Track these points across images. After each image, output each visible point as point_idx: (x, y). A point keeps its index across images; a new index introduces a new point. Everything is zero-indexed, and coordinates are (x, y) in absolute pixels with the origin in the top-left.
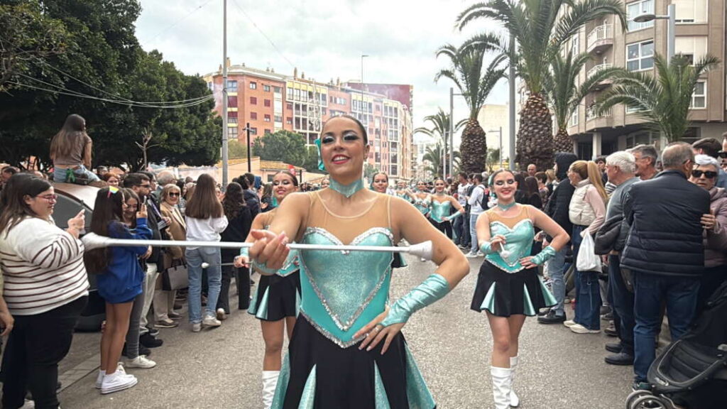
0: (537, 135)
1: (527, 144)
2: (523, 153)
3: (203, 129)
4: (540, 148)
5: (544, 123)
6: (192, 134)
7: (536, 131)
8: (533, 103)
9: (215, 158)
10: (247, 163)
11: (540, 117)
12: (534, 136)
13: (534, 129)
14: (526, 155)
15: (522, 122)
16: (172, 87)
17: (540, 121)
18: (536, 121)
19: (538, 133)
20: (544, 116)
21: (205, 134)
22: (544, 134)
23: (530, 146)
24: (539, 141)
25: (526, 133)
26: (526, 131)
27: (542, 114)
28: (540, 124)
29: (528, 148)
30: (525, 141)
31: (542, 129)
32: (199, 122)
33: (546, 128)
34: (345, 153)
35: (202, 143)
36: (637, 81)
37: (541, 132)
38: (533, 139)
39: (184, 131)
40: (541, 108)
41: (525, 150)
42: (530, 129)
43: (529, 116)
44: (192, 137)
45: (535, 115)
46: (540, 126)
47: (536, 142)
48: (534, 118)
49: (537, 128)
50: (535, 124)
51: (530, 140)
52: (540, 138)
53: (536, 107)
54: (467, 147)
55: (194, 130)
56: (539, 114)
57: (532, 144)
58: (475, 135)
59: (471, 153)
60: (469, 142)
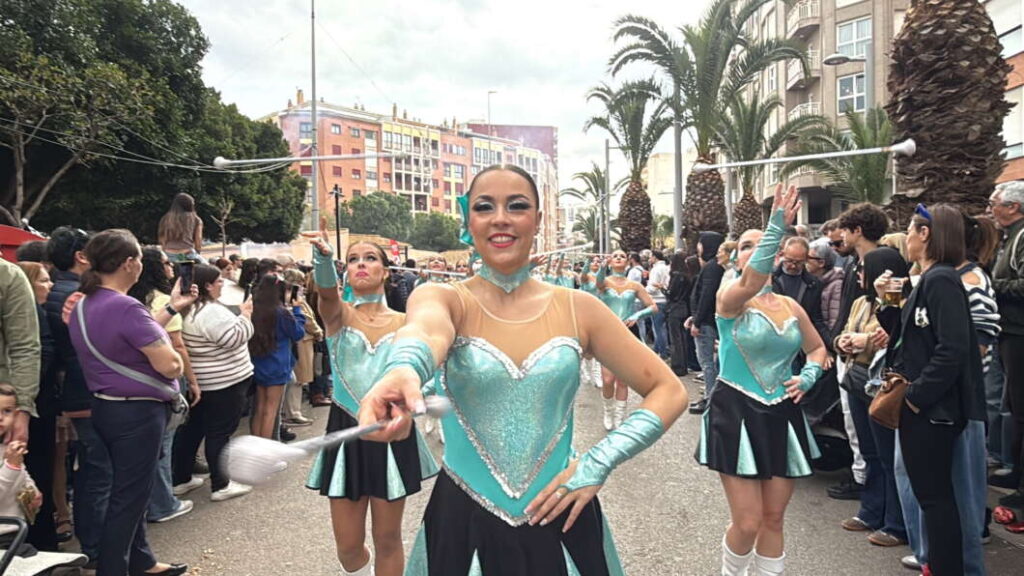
0: (706, 206)
1: (695, 216)
2: (691, 226)
3: (280, 194)
4: (710, 221)
5: (714, 190)
6: (265, 201)
7: (705, 200)
9: (292, 233)
10: (335, 237)
11: (710, 184)
12: (702, 206)
13: (702, 198)
14: (694, 229)
15: (688, 189)
16: (238, 139)
17: (709, 188)
18: (705, 189)
19: (707, 202)
20: (714, 182)
21: (281, 200)
22: (714, 204)
23: (697, 218)
24: (709, 212)
25: (693, 203)
26: (693, 200)
27: (712, 180)
28: (710, 192)
29: (696, 221)
30: (691, 212)
31: (711, 199)
32: (274, 185)
33: (717, 197)
34: (510, 231)
35: (278, 213)
36: (827, 138)
37: (711, 202)
38: (702, 210)
39: (255, 198)
41: (692, 224)
42: (698, 197)
43: (697, 182)
44: (266, 206)
45: (704, 181)
46: (710, 195)
47: (704, 214)
48: (702, 184)
49: (706, 197)
50: (703, 192)
51: (698, 211)
52: (709, 208)
54: (628, 216)
55: (268, 196)
56: (708, 180)
57: (701, 216)
58: (637, 202)
59: (632, 225)
60: (629, 210)
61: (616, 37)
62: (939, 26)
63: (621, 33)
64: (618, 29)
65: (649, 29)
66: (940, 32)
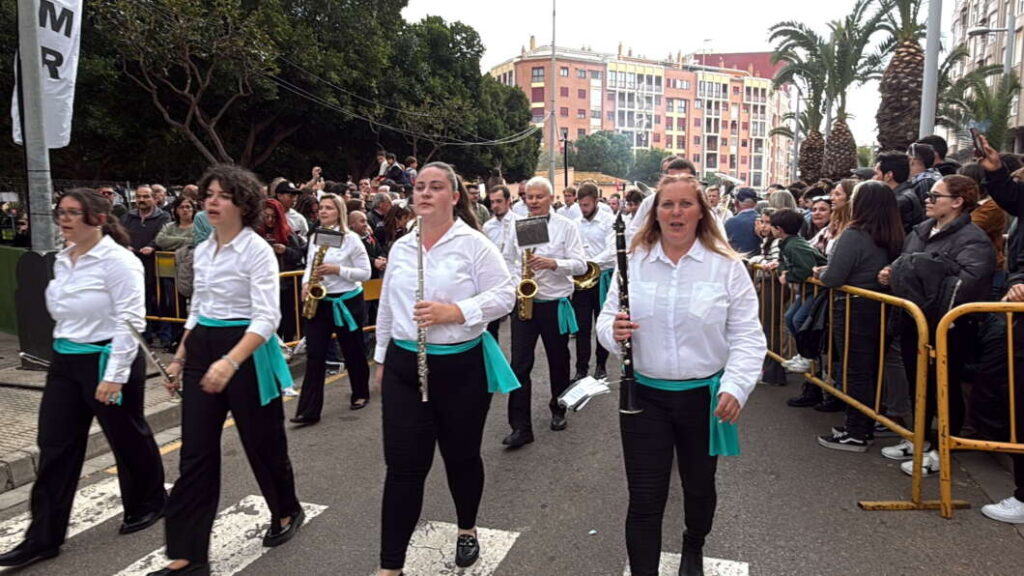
7: (838, 155)
8: (838, 130)
10: (563, 175)
11: (843, 143)
12: (835, 160)
16: (494, 104)
17: (842, 146)
18: (838, 146)
19: (839, 157)
21: (524, 150)
22: (845, 158)
24: (840, 164)
31: (843, 154)
33: (847, 153)
35: (521, 160)
38: (835, 163)
40: (844, 134)
41: (828, 173)
42: (833, 153)
44: (513, 155)
45: (838, 141)
46: (842, 151)
47: (837, 165)
48: (837, 143)
49: (838, 152)
52: (841, 161)
53: (840, 133)
56: (841, 140)
57: (834, 167)
58: (816, 148)
59: (809, 169)
60: (808, 156)
61: (771, 40)
62: (894, 78)
63: (775, 36)
64: (772, 33)
66: (894, 82)
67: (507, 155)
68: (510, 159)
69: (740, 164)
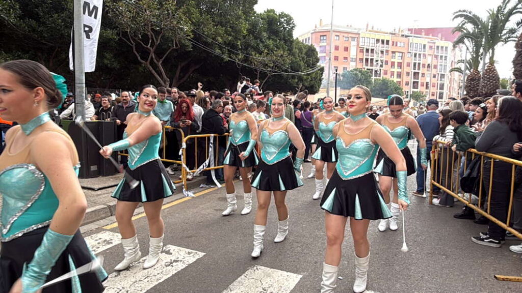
7: (488, 83)
8: (489, 69)
9: (317, 90)
11: (492, 76)
17: (491, 78)
18: (489, 78)
19: (489, 84)
22: (493, 85)
23: (484, 90)
24: (490, 88)
29: (483, 92)
31: (492, 82)
33: (494, 82)
38: (487, 87)
40: (493, 71)
41: (482, 92)
42: (486, 82)
45: (489, 75)
46: (491, 81)
47: (488, 89)
48: (488, 77)
49: (489, 81)
52: (490, 86)
53: (490, 71)
54: (470, 86)
56: (491, 75)
57: (486, 90)
58: (476, 79)
59: (471, 90)
60: (471, 83)
63: (456, 17)
64: (454, 16)
65: (468, 14)
67: (306, 80)
68: (307, 82)
69: (431, 87)
